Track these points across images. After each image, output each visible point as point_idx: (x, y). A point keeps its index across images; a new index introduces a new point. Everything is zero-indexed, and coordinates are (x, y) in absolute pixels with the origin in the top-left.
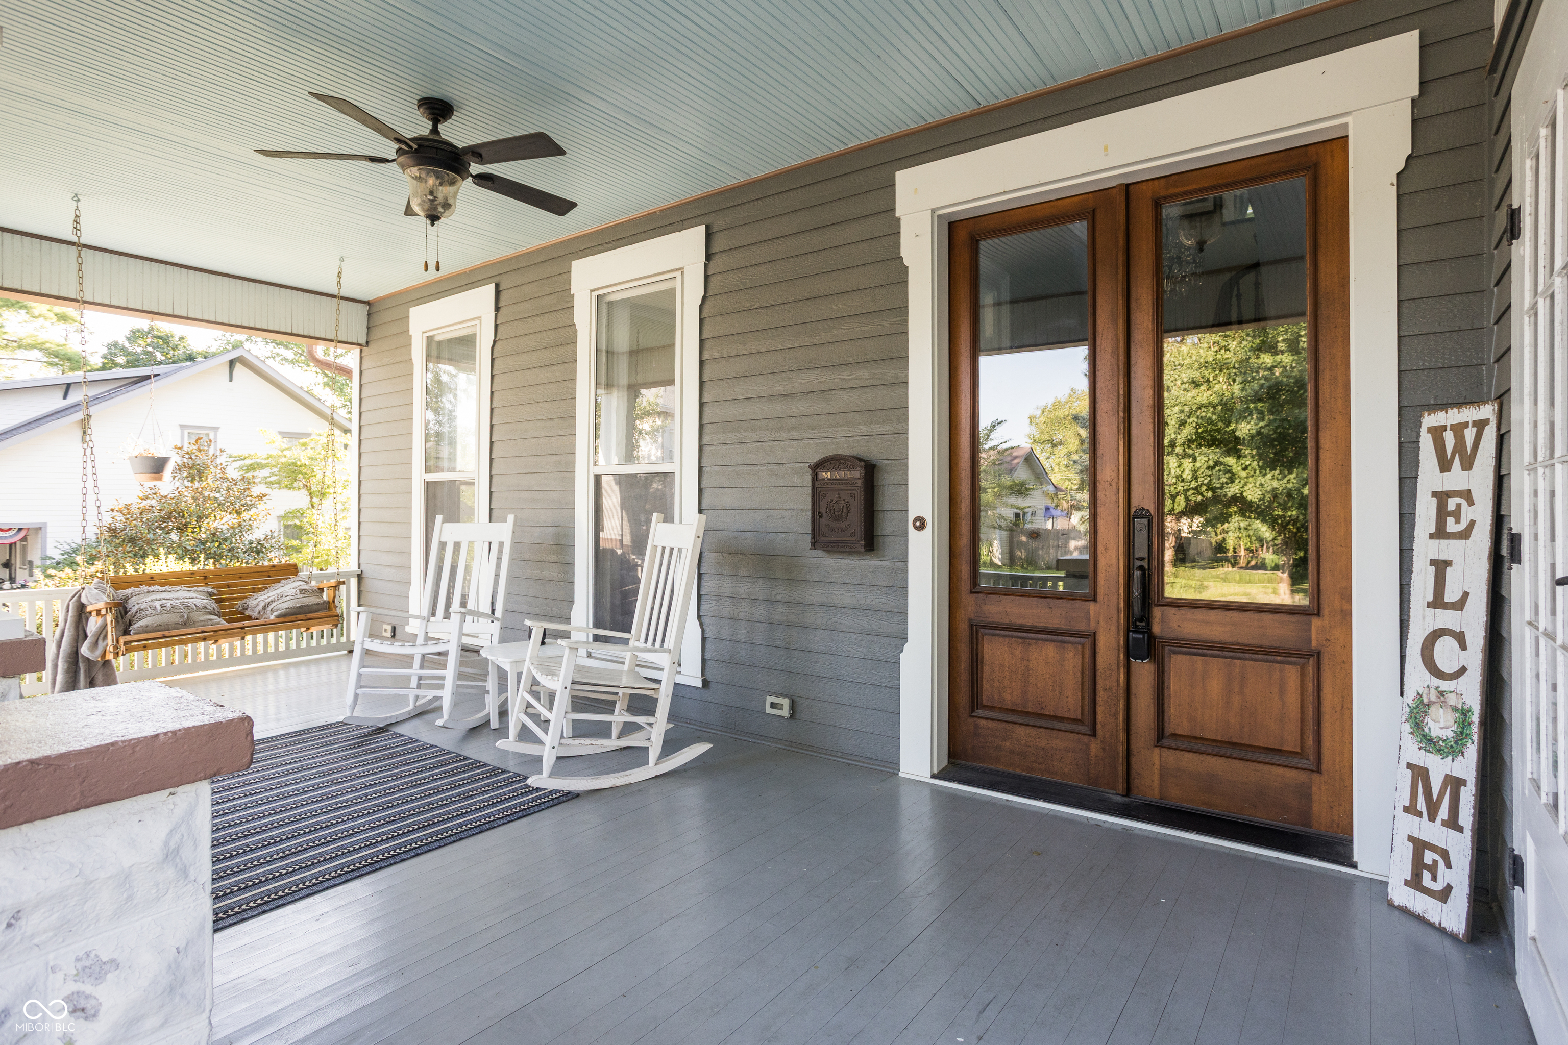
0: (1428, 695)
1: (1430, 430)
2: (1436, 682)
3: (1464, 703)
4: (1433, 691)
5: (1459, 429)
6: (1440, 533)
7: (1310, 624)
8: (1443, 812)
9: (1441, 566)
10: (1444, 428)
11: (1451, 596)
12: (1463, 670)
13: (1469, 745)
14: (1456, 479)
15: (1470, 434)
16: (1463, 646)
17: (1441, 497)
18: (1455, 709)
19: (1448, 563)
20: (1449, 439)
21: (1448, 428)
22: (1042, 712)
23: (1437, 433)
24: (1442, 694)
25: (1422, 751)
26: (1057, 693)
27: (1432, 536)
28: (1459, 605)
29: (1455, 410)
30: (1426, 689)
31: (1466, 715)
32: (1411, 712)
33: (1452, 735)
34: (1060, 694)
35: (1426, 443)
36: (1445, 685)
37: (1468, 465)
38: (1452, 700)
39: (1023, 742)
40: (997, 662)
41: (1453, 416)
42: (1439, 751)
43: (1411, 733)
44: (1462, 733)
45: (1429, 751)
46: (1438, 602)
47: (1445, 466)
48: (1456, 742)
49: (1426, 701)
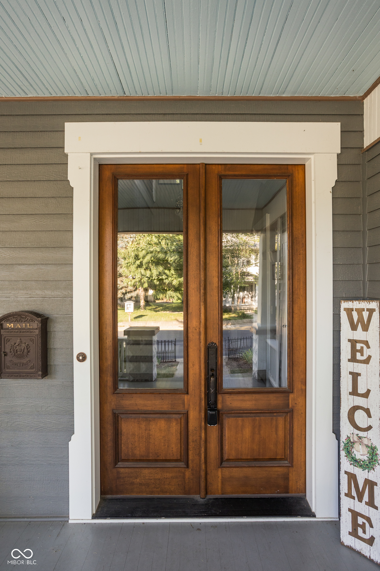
0: (353, 438)
1: (345, 309)
2: (356, 432)
3: (372, 444)
4: (355, 436)
5: (360, 311)
6: (353, 359)
7: (288, 397)
8: (366, 498)
9: (355, 376)
10: (352, 310)
11: (361, 390)
12: (370, 428)
13: (376, 465)
14: (359, 334)
15: (365, 315)
16: (369, 416)
17: (353, 342)
18: (367, 446)
19: (359, 374)
20: (355, 316)
21: (354, 310)
23: (349, 311)
24: (360, 438)
25: (352, 466)
27: (349, 360)
28: (366, 395)
29: (357, 302)
30: (352, 435)
31: (373, 449)
32: (345, 445)
33: (366, 459)
35: (344, 314)
36: (361, 434)
37: (366, 329)
38: (365, 441)
39: (147, 478)
41: (356, 305)
42: (361, 466)
43: (346, 456)
44: (372, 457)
45: (355, 466)
46: (354, 392)
47: (354, 327)
48: (369, 463)
49: (352, 441)
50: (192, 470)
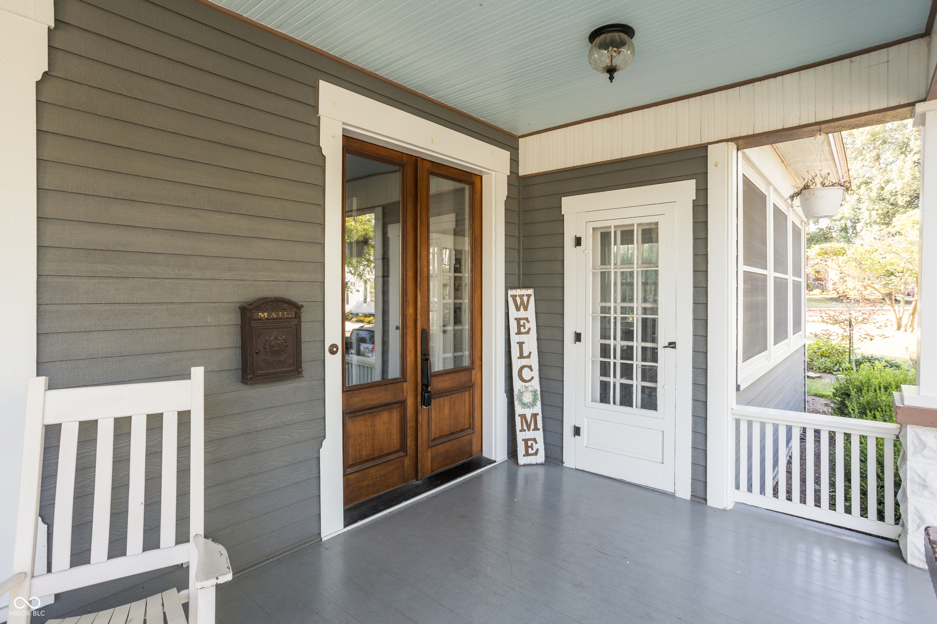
0: (522, 389)
1: (511, 296)
2: (524, 384)
3: (534, 388)
4: (524, 387)
5: (521, 296)
6: (519, 333)
7: (472, 372)
8: (532, 427)
9: (521, 344)
10: (516, 296)
11: (525, 354)
12: (533, 378)
13: (538, 402)
14: (522, 314)
15: (525, 299)
16: (532, 370)
17: (518, 320)
18: (532, 391)
19: (523, 343)
20: (518, 299)
21: (517, 296)
22: (382, 453)
23: (514, 297)
24: (527, 387)
25: (523, 409)
26: (389, 440)
27: (516, 334)
28: (529, 356)
29: (519, 290)
30: (521, 387)
31: (535, 392)
32: (517, 396)
33: (532, 400)
34: (390, 439)
35: (510, 300)
36: (527, 384)
37: (526, 309)
38: (530, 389)
39: (374, 477)
40: (358, 433)
41: (518, 292)
42: (528, 407)
43: (519, 404)
44: (535, 399)
45: (525, 408)
46: (521, 356)
47: (518, 309)
48: (533, 402)
49: (522, 391)
50: (410, 457)
